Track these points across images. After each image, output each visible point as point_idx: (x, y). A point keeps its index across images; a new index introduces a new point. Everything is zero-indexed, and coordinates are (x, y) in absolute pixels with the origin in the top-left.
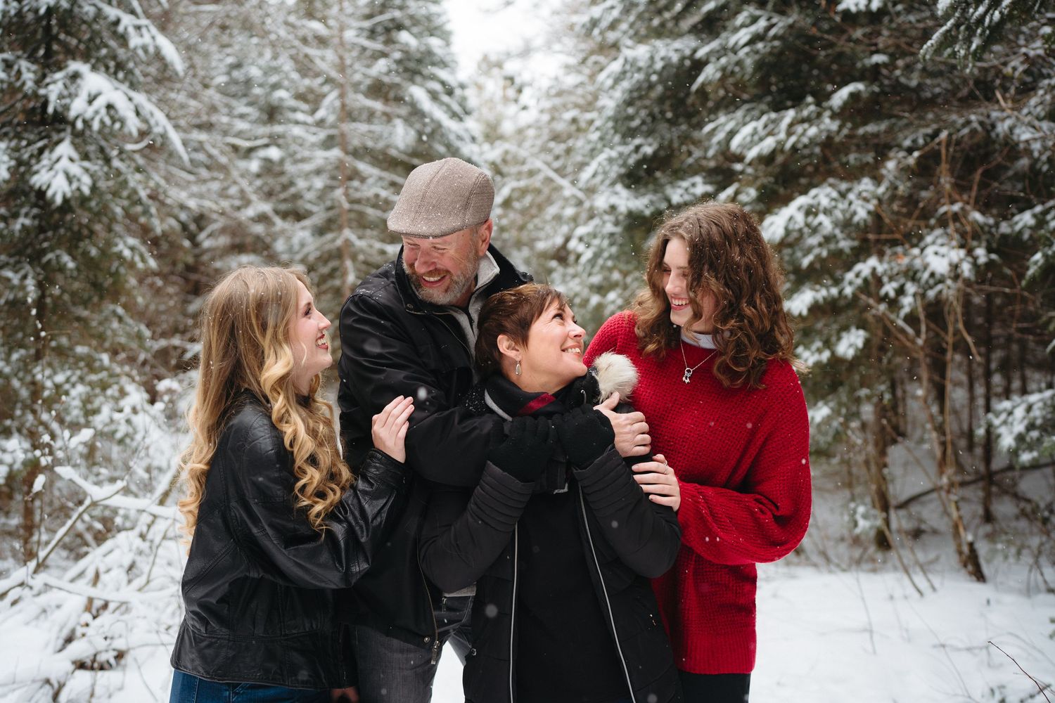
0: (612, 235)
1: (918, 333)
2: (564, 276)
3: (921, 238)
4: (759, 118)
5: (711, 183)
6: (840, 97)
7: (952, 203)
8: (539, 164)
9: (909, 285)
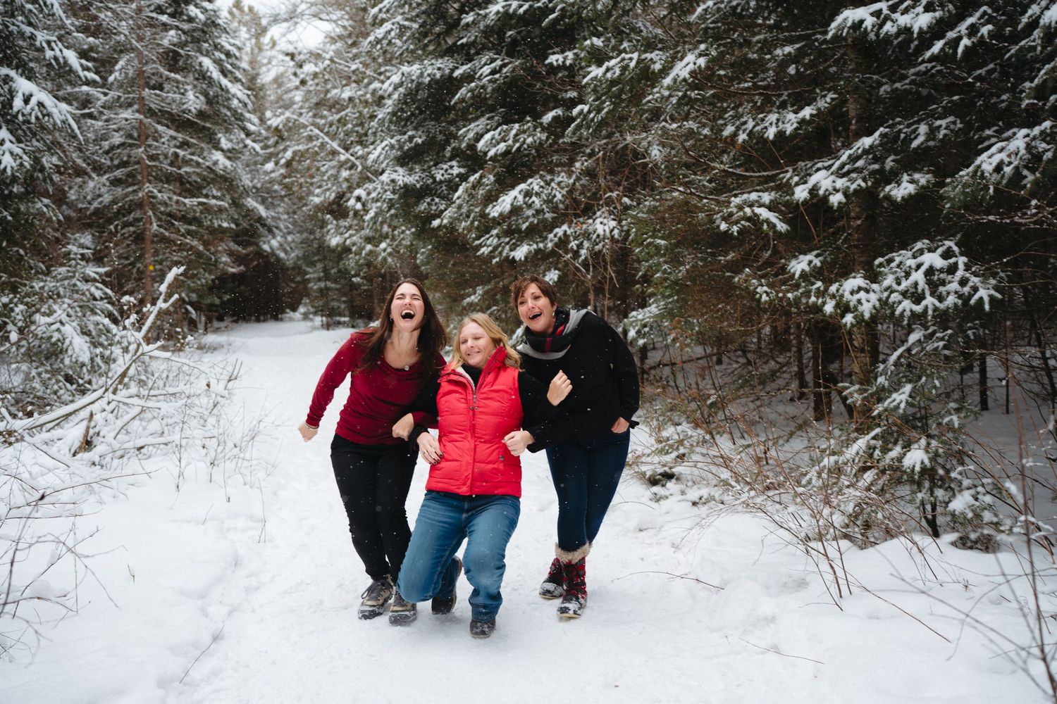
0: (391, 200)
1: (588, 270)
2: (338, 227)
3: (595, 213)
4: (495, 129)
5: (463, 167)
6: (548, 117)
7: (612, 191)
8: (317, 131)
9: (585, 242)
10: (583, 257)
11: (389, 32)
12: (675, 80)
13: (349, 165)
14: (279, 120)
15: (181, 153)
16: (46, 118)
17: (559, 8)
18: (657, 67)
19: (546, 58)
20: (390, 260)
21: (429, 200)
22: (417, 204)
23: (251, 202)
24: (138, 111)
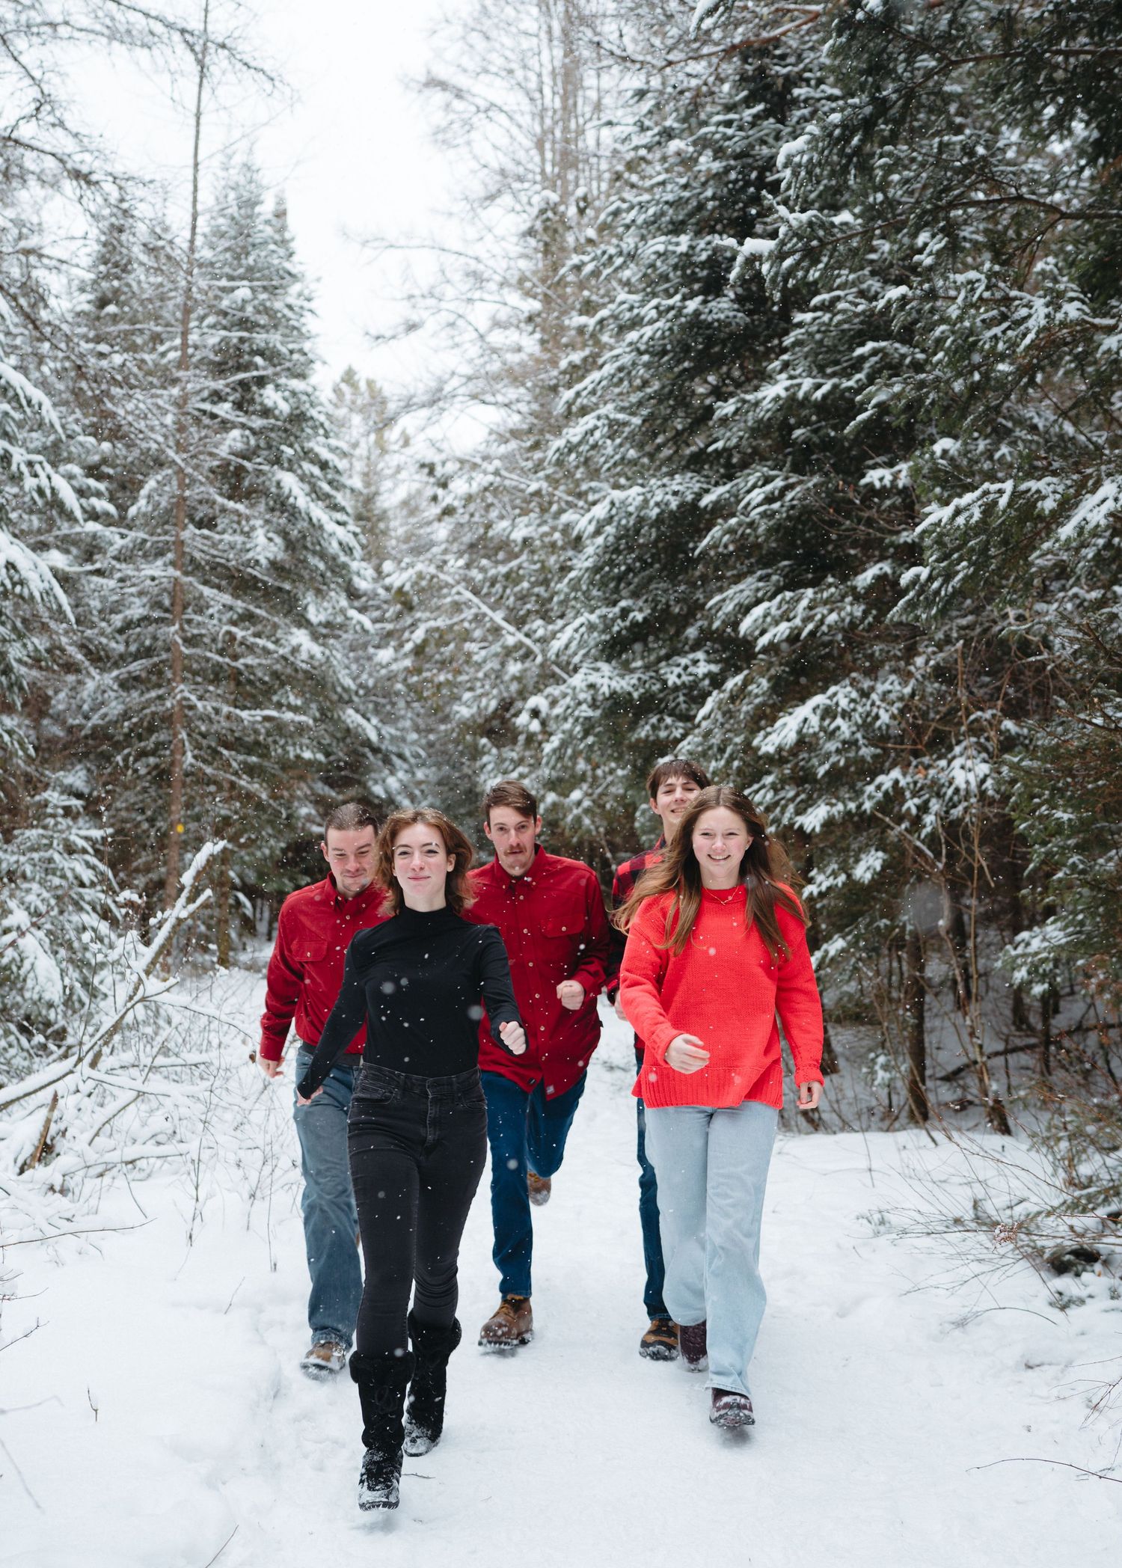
0: (587, 719)
1: (938, 855)
2: (500, 759)
3: (950, 749)
4: (770, 599)
5: (716, 662)
6: (865, 579)
7: (982, 710)
8: (468, 595)
9: (934, 801)
10: (928, 829)
11: (591, 432)
12: (1080, 530)
13: (522, 652)
14: (405, 575)
15: (239, 633)
16: (18, 589)
17: (874, 402)
18: (1049, 505)
19: (863, 476)
20: (587, 821)
21: (654, 720)
22: (633, 725)
23: (351, 717)
24: (173, 563)
